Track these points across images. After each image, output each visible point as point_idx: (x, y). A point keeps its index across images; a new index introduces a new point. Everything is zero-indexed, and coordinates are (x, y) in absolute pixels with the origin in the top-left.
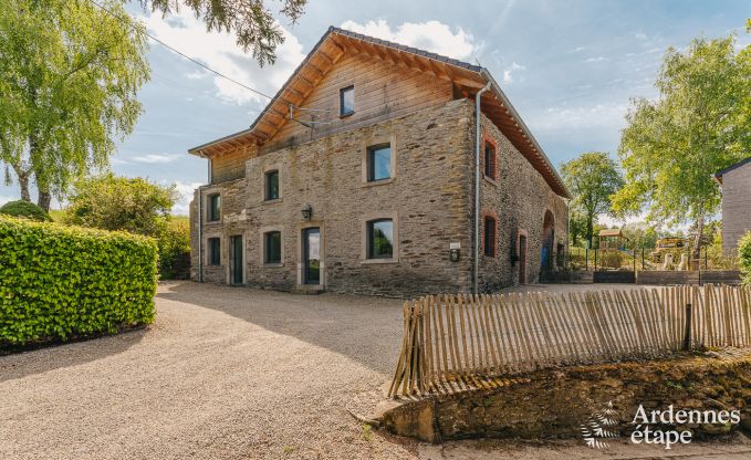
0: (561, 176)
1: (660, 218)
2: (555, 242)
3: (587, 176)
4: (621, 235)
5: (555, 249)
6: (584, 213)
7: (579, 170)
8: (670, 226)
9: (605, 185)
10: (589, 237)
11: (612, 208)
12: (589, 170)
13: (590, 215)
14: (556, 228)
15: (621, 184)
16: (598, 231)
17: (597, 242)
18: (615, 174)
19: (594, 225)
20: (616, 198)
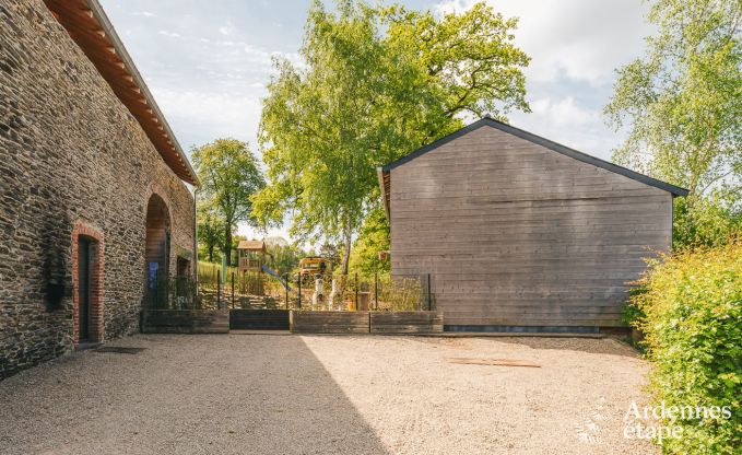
0: (192, 164)
1: (303, 232)
2: (174, 254)
3: (224, 169)
4: (264, 249)
5: (173, 269)
6: (222, 219)
7: (214, 158)
8: (312, 243)
9: (245, 184)
10: (227, 250)
11: (253, 213)
12: (225, 162)
13: (228, 220)
14: (174, 231)
15: (262, 186)
16: (238, 243)
17: (237, 258)
18: (256, 173)
19: (233, 235)
20: (257, 198)
